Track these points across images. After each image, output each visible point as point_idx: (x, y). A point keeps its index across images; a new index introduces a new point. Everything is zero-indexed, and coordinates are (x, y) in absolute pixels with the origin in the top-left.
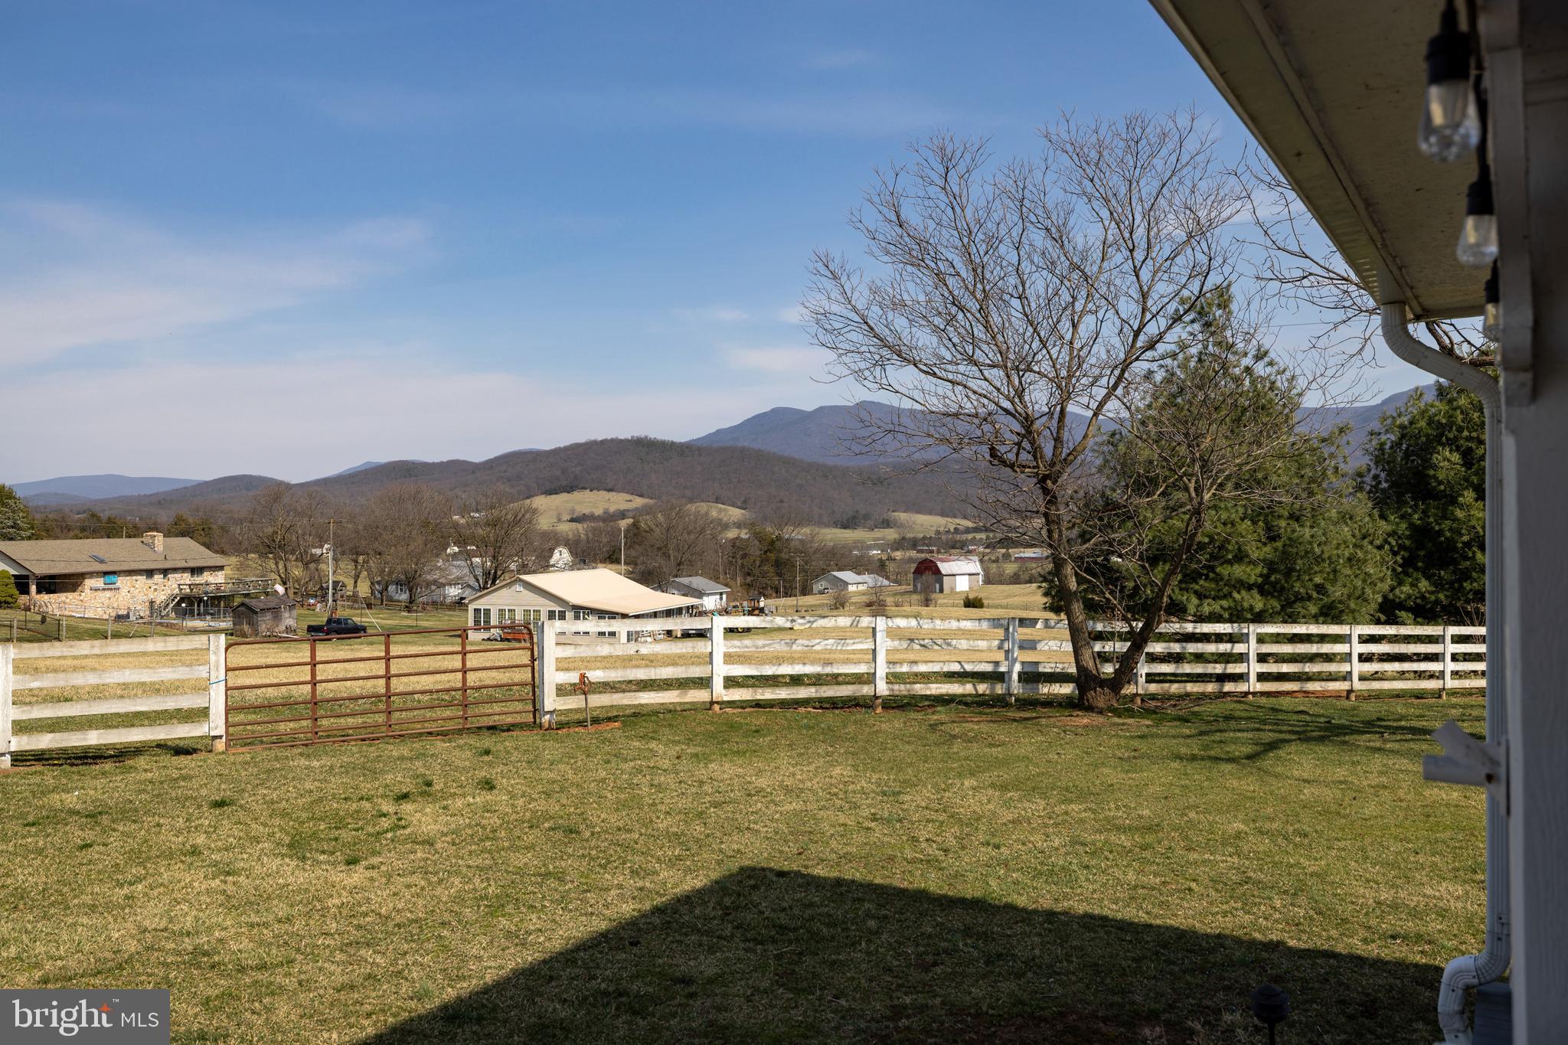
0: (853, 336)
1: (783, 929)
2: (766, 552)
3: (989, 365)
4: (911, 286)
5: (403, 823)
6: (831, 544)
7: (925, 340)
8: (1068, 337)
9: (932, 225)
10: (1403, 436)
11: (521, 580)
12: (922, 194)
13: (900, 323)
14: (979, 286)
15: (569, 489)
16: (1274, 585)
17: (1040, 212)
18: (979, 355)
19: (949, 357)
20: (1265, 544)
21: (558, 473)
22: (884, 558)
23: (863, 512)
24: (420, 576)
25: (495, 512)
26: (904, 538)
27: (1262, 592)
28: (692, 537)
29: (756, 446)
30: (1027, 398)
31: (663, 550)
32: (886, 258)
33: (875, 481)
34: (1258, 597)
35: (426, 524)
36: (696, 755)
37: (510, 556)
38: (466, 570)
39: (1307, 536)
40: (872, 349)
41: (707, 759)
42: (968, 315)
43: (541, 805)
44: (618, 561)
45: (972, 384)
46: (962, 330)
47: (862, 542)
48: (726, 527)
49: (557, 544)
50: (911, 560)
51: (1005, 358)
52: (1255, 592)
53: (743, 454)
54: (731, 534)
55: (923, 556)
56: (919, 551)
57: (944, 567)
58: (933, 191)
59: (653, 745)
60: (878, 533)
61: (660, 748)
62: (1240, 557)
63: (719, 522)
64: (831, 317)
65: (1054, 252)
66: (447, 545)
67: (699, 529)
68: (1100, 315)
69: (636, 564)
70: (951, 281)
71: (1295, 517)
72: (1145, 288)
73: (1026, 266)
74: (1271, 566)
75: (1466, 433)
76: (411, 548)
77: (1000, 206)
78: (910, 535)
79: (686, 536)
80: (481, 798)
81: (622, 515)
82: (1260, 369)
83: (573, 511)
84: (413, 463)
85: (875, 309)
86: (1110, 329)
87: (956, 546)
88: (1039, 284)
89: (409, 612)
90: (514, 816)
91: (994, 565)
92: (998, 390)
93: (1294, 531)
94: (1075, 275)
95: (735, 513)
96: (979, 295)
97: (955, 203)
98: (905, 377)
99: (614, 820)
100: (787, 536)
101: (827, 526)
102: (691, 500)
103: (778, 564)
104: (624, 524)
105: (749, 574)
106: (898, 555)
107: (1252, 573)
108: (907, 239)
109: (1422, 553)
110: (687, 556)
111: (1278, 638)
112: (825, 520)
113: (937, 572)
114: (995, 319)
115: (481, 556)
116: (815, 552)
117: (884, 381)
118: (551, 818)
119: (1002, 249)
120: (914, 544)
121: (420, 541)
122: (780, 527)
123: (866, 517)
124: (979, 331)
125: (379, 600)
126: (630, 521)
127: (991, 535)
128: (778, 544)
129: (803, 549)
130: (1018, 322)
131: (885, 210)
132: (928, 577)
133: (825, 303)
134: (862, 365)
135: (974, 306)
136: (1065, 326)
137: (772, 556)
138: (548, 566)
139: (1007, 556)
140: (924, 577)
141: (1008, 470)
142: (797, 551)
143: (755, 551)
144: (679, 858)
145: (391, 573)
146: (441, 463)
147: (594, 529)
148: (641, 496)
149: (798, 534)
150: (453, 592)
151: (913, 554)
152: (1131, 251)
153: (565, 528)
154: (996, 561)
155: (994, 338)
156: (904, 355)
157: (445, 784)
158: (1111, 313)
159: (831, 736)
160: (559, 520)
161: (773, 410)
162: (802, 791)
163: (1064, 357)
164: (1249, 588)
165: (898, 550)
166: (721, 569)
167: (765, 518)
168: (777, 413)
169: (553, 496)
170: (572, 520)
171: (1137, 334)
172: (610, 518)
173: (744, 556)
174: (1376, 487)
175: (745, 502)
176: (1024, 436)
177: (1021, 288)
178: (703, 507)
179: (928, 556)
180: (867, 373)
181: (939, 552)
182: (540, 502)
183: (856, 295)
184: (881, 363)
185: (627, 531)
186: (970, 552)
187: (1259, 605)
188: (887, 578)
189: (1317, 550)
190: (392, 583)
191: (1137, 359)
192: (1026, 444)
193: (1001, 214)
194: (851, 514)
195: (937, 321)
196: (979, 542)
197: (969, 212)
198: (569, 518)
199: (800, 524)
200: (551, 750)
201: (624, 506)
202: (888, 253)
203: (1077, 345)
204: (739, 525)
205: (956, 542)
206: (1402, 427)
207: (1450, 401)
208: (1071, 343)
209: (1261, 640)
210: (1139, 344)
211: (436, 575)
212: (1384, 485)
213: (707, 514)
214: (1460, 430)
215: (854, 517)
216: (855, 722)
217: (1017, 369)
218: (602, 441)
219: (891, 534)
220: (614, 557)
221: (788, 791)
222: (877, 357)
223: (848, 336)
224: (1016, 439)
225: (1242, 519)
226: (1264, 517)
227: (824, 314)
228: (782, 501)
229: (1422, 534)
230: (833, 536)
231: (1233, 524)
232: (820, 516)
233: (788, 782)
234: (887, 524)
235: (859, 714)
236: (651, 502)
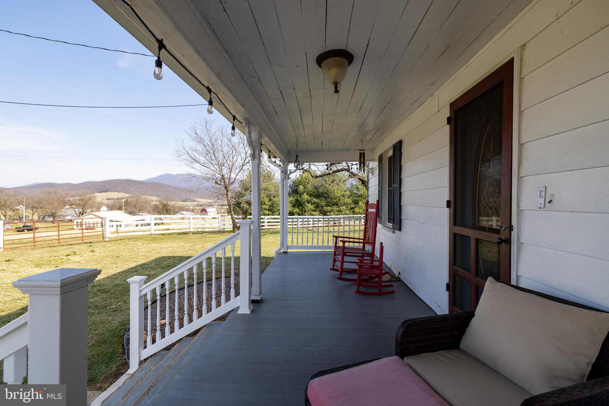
0: (185, 156)
1: (169, 266)
2: (163, 207)
3: (215, 165)
4: (198, 147)
5: (69, 260)
6: (180, 206)
7: (202, 159)
8: (232, 160)
9: (203, 135)
10: (294, 183)
11: (92, 214)
12: (201, 128)
13: (196, 154)
14: (213, 148)
15: (106, 191)
16: (271, 209)
17: (226, 135)
18: (213, 162)
19: (207, 162)
20: (269, 202)
21: (103, 187)
22: (194, 208)
23: (189, 198)
24: (57, 213)
25: (83, 197)
26: (198, 204)
27: (268, 210)
28: (143, 203)
29: (161, 182)
30: (223, 171)
31: (135, 207)
32: (193, 141)
33: (191, 191)
34: (268, 211)
35: (59, 200)
36: (148, 243)
37: (88, 208)
38: (73, 212)
39: (276, 200)
40: (190, 159)
41: (150, 244)
42: (211, 154)
43: (109, 254)
44: (121, 209)
45: (211, 168)
46: (210, 157)
47: (188, 205)
48: (153, 201)
49: (103, 205)
50: (200, 209)
51: (218, 163)
52: (267, 210)
53: (158, 184)
54: (154, 203)
55: (203, 208)
56: (202, 207)
57: (207, 210)
58: (203, 128)
59: (137, 242)
60: (192, 203)
61: (139, 243)
62: (265, 204)
63: (151, 200)
64: (181, 152)
65: (229, 143)
66: (66, 205)
67: (145, 202)
68: (237, 156)
69: (127, 210)
70: (207, 147)
71: (274, 197)
72: (246, 152)
73: (223, 145)
74: (270, 206)
75: (304, 183)
76: (54, 206)
77: (218, 133)
78: (200, 204)
79: (141, 203)
80: (92, 254)
81: (123, 198)
82: (268, 169)
83: (107, 197)
84: (53, 183)
85: (190, 151)
86: (239, 159)
87: (211, 206)
88: (226, 149)
89: (53, 223)
90: (101, 256)
91: (219, 210)
92: (217, 169)
93: (274, 199)
94: (233, 148)
95: (155, 198)
96: (213, 150)
97: (208, 131)
98: (197, 165)
99: (128, 254)
100: (169, 204)
101: (180, 201)
102: (143, 195)
103: (167, 210)
104: (123, 201)
105: (159, 212)
106: (197, 208)
107: (267, 207)
108: (198, 137)
109: (296, 204)
110: (142, 208)
111: (271, 218)
112: (179, 200)
113: (206, 211)
114: (216, 155)
115: (78, 209)
116: (176, 207)
117: (192, 166)
118: (111, 255)
119: (218, 141)
120: (201, 205)
121: (57, 204)
122: (167, 201)
123: (189, 199)
124: (213, 157)
125: (42, 219)
126: (125, 200)
127: (219, 203)
128: (167, 205)
129: (173, 206)
130: (221, 156)
131: (193, 131)
132: (204, 212)
133: (179, 149)
134: (188, 163)
135: (211, 152)
136: (231, 157)
137: (165, 208)
138: (100, 211)
139: (222, 208)
140: (203, 212)
141: (219, 185)
142: (172, 207)
143: (161, 207)
144: (145, 259)
145: (46, 213)
146: (63, 184)
147: (114, 202)
148: (128, 194)
149: (172, 203)
150: (69, 218)
151: (201, 208)
152: (244, 144)
153: (105, 201)
154: (220, 209)
155: (216, 159)
156: (196, 161)
157: (80, 252)
158: (240, 156)
159: (180, 239)
160: (103, 199)
161: (165, 174)
162: (173, 247)
163: (231, 164)
164: (266, 210)
165: (197, 207)
166: (151, 211)
167: (163, 199)
168: (166, 175)
169: (101, 193)
170: (107, 200)
171: (245, 161)
172: (118, 199)
173: (158, 208)
174: (289, 192)
175: (158, 195)
176: (222, 179)
177: (222, 149)
178: (146, 197)
179: (204, 208)
180: (189, 164)
181: (207, 207)
182: (97, 194)
183: (186, 148)
184: (192, 162)
185: (124, 202)
186: (214, 207)
187: (268, 213)
188: (194, 213)
189: (278, 203)
190: (47, 215)
191: (245, 165)
192: (222, 180)
193: (218, 134)
194: (185, 199)
195: (204, 155)
196: (216, 205)
197: (211, 133)
198: (106, 199)
199: (172, 201)
200: (108, 244)
201: (123, 196)
202: (193, 140)
203: (233, 162)
204: (156, 201)
205: (211, 205)
206: (294, 181)
207: (301, 177)
208: (232, 161)
209: (268, 219)
210: (245, 162)
211: (62, 213)
212: (291, 192)
213: (147, 198)
214: (303, 182)
215: (186, 199)
216: (185, 237)
217: (221, 166)
218: (116, 180)
219: (195, 203)
220: (121, 208)
221: (170, 247)
222: (191, 161)
223: (184, 156)
224: (220, 179)
225: (265, 197)
226: (269, 196)
227: (179, 151)
228: (168, 196)
229: (297, 200)
230: (181, 204)
231: (263, 198)
232: (178, 199)
233: (170, 246)
234: (194, 201)
235: (186, 235)
236: (131, 195)
